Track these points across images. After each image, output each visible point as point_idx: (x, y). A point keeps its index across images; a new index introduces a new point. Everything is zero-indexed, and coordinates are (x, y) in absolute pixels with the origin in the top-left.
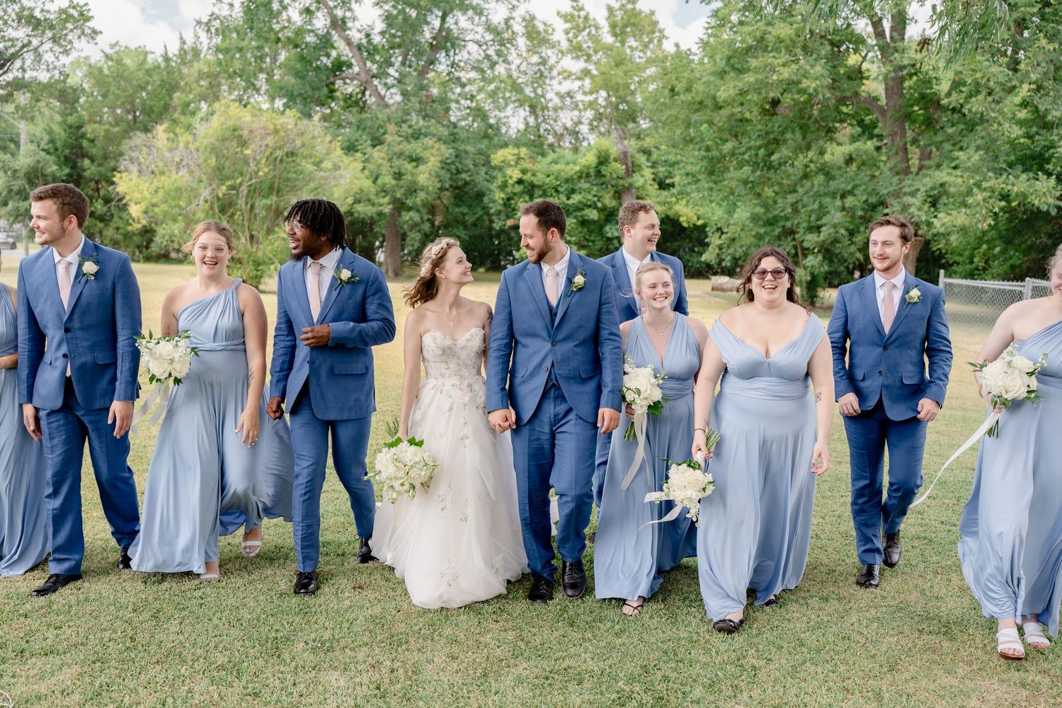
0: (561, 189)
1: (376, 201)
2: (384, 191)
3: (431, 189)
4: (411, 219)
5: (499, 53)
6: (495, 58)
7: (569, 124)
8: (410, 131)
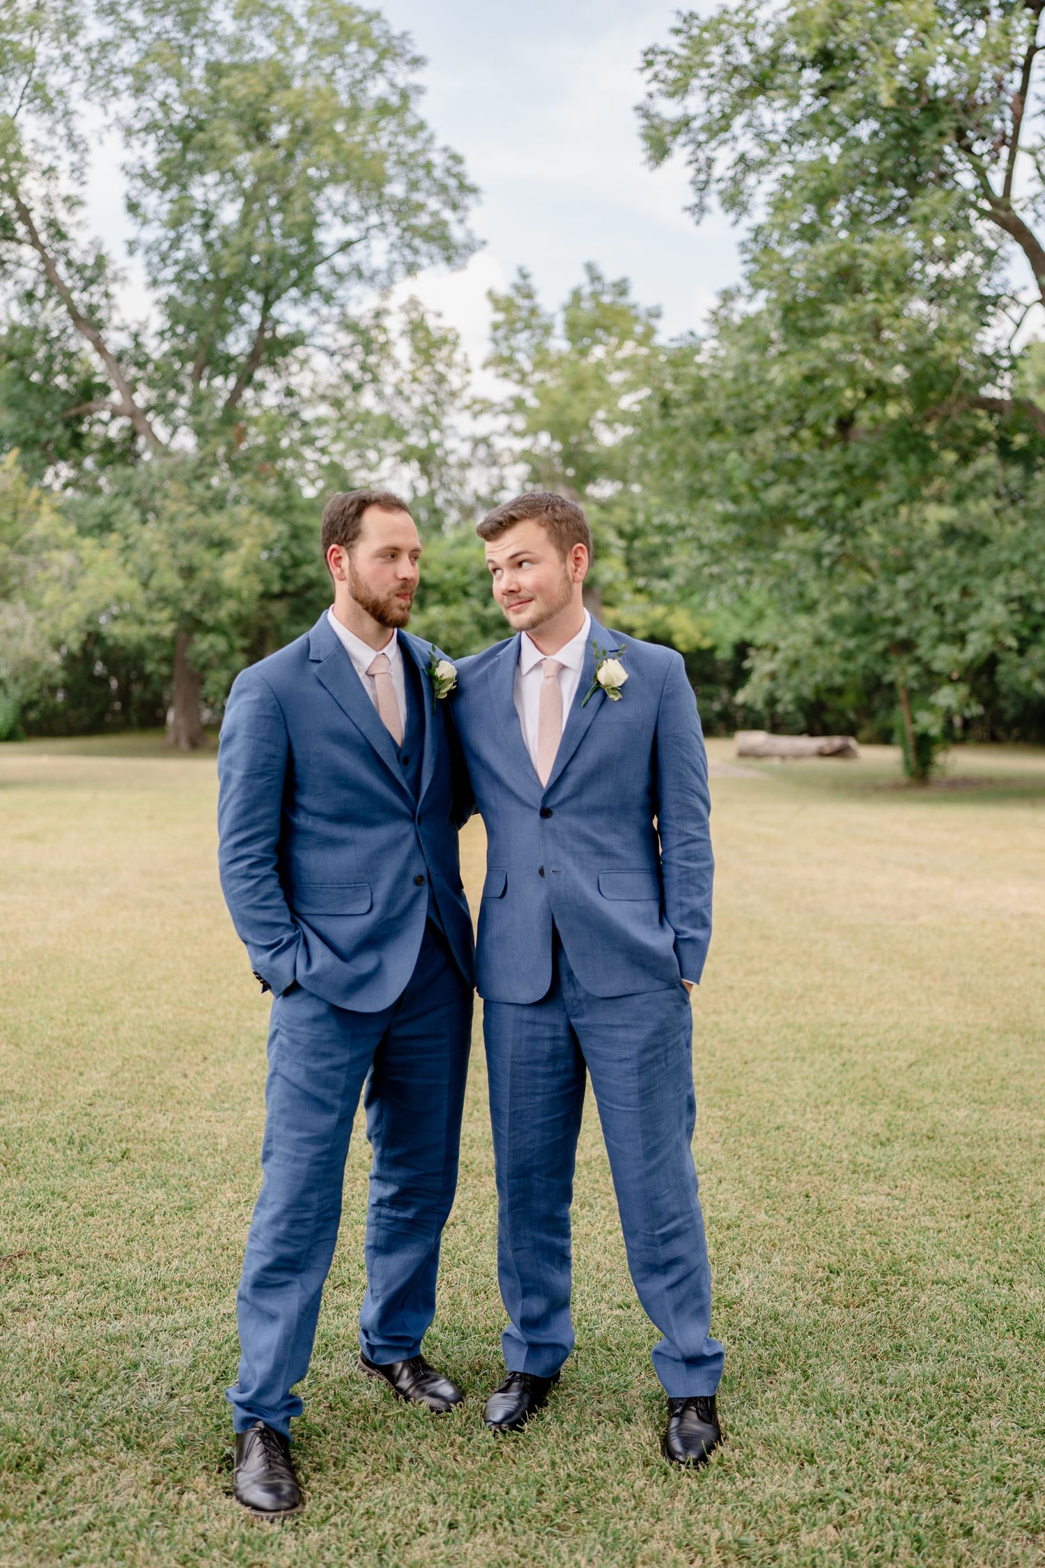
0: (473, 590)
1: (148, 617)
2: (164, 599)
3: (245, 594)
4: (212, 647)
5: (364, 367)
6: (357, 375)
7: (484, 491)
8: (209, 494)
